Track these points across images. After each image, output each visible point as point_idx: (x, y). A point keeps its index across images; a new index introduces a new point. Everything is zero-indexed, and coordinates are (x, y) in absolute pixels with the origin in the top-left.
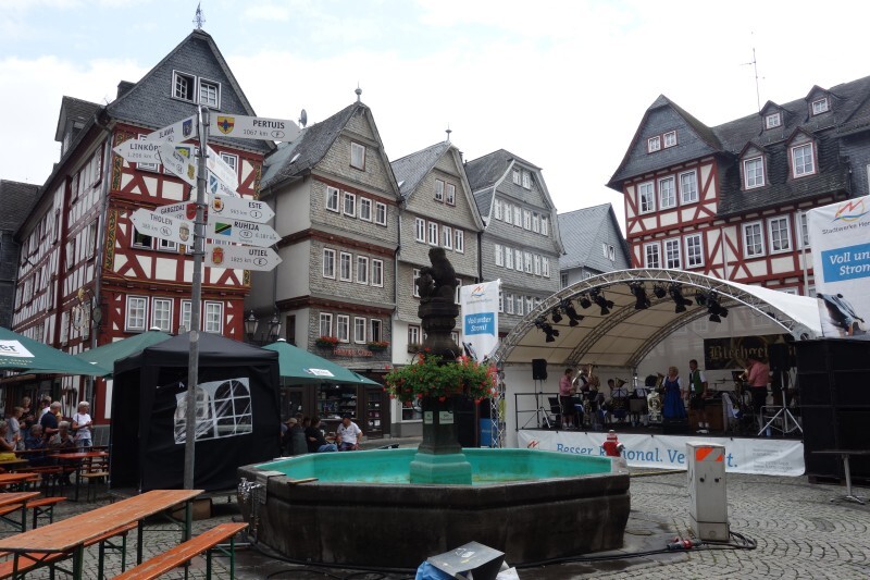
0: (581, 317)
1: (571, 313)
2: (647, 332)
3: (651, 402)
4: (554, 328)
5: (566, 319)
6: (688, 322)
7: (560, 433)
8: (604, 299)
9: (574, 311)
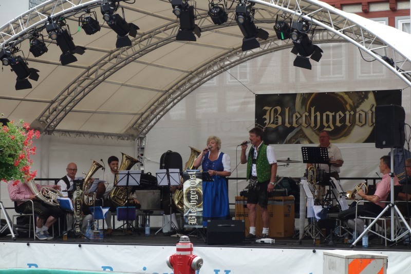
0: (81, 50)
1: (65, 40)
2: (167, 79)
3: (189, 194)
4: (31, 65)
5: (54, 52)
6: (231, 66)
7: (33, 245)
8: (123, 21)
9: (70, 39)
